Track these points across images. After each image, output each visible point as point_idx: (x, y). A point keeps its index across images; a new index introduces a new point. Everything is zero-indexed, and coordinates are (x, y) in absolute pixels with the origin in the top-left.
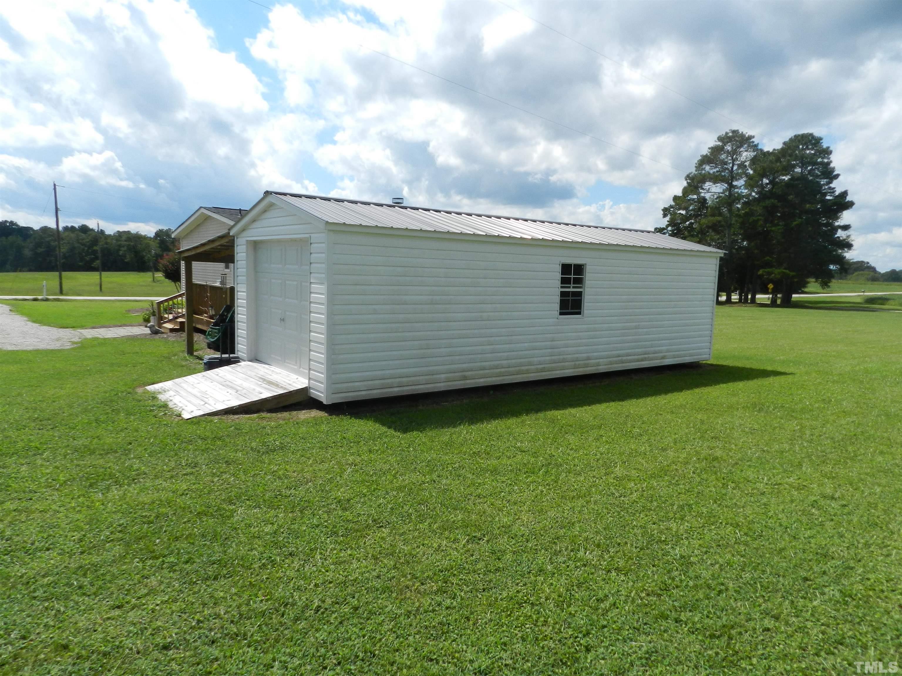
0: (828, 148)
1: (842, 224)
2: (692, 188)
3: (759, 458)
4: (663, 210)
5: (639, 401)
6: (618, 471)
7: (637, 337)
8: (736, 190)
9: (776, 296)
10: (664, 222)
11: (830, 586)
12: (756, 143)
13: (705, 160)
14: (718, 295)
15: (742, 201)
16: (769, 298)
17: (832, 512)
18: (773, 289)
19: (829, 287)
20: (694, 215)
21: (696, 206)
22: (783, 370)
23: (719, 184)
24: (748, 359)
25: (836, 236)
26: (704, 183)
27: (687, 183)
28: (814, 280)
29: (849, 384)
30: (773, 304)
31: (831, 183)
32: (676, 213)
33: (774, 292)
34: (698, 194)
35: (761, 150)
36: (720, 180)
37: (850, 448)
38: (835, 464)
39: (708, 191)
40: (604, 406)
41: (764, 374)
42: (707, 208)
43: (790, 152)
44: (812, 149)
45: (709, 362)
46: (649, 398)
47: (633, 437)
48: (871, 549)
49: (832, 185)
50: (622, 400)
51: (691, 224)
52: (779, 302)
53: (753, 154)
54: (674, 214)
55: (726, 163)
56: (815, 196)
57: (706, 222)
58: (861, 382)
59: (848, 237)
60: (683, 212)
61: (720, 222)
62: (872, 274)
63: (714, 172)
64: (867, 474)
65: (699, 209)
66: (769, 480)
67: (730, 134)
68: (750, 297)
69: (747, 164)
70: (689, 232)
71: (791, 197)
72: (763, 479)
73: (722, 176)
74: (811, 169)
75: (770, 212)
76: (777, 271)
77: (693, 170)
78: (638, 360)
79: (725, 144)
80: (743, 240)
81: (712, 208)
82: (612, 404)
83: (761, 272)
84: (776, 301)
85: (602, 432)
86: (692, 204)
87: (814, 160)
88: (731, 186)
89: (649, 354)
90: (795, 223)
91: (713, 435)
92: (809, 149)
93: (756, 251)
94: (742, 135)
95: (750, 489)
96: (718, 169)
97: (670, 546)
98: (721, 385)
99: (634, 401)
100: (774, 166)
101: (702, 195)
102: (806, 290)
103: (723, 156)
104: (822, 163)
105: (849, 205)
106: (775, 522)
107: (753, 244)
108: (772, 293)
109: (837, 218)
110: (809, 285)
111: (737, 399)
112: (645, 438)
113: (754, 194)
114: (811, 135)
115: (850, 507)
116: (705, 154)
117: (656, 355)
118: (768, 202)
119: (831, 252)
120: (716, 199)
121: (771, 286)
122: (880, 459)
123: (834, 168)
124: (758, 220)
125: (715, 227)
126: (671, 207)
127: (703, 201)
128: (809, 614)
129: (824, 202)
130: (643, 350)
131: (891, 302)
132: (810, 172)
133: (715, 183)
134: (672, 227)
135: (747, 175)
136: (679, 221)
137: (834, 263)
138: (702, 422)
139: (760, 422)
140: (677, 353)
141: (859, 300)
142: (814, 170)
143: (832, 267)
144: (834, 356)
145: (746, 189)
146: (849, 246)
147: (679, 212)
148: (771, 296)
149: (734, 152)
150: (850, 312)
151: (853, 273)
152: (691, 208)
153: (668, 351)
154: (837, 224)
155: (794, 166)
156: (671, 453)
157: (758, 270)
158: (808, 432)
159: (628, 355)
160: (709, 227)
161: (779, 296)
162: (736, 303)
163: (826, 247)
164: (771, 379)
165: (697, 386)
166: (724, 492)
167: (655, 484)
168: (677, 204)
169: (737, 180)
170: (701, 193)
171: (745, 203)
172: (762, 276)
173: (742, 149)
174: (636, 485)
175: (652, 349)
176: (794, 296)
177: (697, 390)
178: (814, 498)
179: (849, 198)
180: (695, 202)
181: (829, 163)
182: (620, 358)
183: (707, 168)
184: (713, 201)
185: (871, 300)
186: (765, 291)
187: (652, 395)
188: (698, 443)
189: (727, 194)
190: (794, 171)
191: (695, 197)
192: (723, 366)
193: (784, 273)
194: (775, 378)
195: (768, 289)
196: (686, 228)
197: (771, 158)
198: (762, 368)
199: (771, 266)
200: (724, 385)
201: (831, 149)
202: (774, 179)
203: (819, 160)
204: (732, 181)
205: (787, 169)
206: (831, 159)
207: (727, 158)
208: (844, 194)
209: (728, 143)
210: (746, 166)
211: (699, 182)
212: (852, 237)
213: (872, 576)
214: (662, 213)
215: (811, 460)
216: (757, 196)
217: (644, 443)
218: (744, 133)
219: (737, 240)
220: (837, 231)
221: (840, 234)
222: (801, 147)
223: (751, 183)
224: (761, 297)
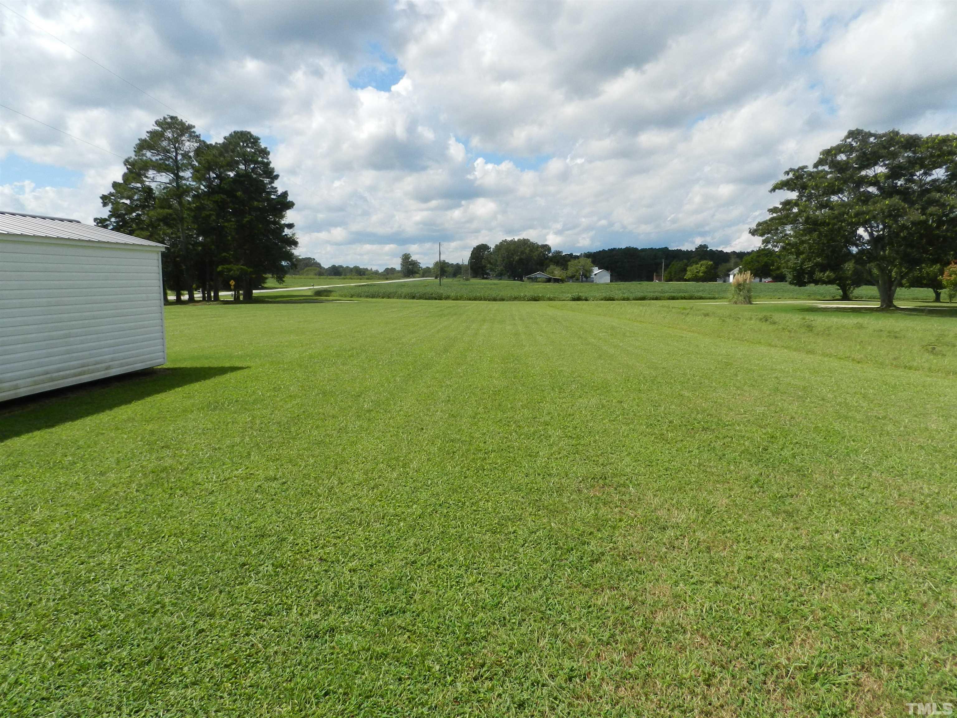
0: (266, 148)
1: (287, 223)
2: (133, 175)
3: (210, 457)
4: (101, 198)
5: (76, 422)
6: (38, 515)
7: (69, 348)
8: (184, 182)
9: (238, 292)
10: (105, 212)
11: (264, 563)
12: (197, 133)
13: (143, 146)
14: (165, 295)
15: (191, 194)
16: (232, 295)
17: (273, 491)
18: (234, 285)
19: (284, 281)
20: (140, 206)
21: (141, 195)
22: (240, 365)
23: (164, 174)
24: (206, 358)
25: (284, 234)
26: (147, 170)
27: (128, 168)
28: (270, 276)
29: (296, 371)
30: (237, 301)
31: (273, 183)
32: (119, 203)
33: (236, 288)
34: (142, 182)
35: (204, 142)
36: (165, 169)
37: (293, 429)
38: (279, 447)
39: (153, 180)
40: (24, 438)
41: (223, 371)
42: (154, 199)
43: (231, 147)
44: (252, 148)
45: (164, 367)
46: (89, 418)
47: (62, 468)
48: (302, 516)
49: (274, 185)
50: (53, 426)
51: (138, 215)
52: (241, 298)
53: (196, 145)
54: (116, 205)
55: (168, 151)
56: (261, 194)
57: (156, 214)
58: (306, 367)
59: (294, 234)
60: (128, 202)
61: (171, 215)
62: (318, 269)
63: (157, 160)
64: (304, 449)
65: (146, 199)
66: (217, 478)
67: (169, 120)
68: (212, 294)
69: (192, 154)
70: (137, 224)
71: (239, 193)
72: (212, 478)
73: (166, 165)
74: (254, 167)
75: (221, 207)
76: (235, 267)
77: (132, 155)
78: (75, 375)
79: (164, 130)
80: (198, 235)
81: (159, 199)
82: (37, 433)
83: (220, 268)
84: (239, 297)
85: (19, 471)
86: (136, 193)
87: (255, 158)
88: (178, 178)
89: (88, 366)
90: (246, 220)
91: (162, 444)
92: (249, 147)
93: (213, 247)
94: (182, 123)
95: (198, 491)
96: (160, 157)
97: (100, 583)
98: (177, 389)
99: (68, 425)
100: (218, 160)
101: (147, 183)
102: (266, 285)
103: (165, 143)
104: (263, 163)
105: (290, 205)
106: (220, 518)
107: (208, 240)
108: (234, 290)
109: (282, 217)
110: (267, 281)
111: (192, 401)
112: (79, 465)
113: (202, 187)
114: (249, 133)
115: (289, 483)
116: (143, 138)
117: (98, 366)
118: (217, 197)
119: (281, 248)
120: (164, 189)
121: (232, 283)
122: (316, 433)
123: (273, 169)
124: (210, 215)
125: (166, 220)
126: (111, 194)
127: (149, 191)
128: (243, 598)
129: (269, 200)
130: (80, 362)
131: (333, 294)
132: (253, 169)
133: (159, 172)
134: (116, 218)
135: (193, 167)
136: (124, 212)
137: (285, 260)
138: (152, 433)
139: (214, 420)
140: (124, 361)
141: (309, 293)
142: (256, 168)
143: (283, 263)
144: (287, 346)
145: (193, 181)
146: (295, 243)
147: (122, 201)
148: (233, 293)
149: (176, 141)
150: (303, 305)
151: (303, 269)
152: (136, 197)
153: (113, 360)
154: (283, 222)
155: (238, 163)
156: (112, 476)
157: (217, 267)
158: (258, 422)
159: (59, 370)
160: (159, 220)
161: (241, 292)
162: (200, 301)
163: (277, 244)
164: (228, 376)
165: (149, 394)
166: (170, 502)
167: (88, 516)
168: (118, 192)
169: (183, 171)
170: (145, 181)
171: (194, 196)
172: (221, 273)
173: (183, 138)
174: (61, 524)
175: (92, 359)
176: (254, 291)
177: (149, 399)
178: (259, 483)
179: (289, 199)
180: (140, 191)
181: (268, 164)
182: (48, 376)
183: (149, 154)
184: (160, 192)
185: (319, 293)
186: (227, 288)
187: (92, 413)
188: (145, 456)
189: (174, 184)
190: (238, 168)
191: (139, 185)
192: (180, 369)
193: (241, 268)
194: (232, 374)
195: (230, 285)
196: (133, 220)
197: (215, 152)
198: (220, 366)
199: (230, 262)
200: (180, 389)
201: (268, 149)
202: (221, 173)
203: (260, 159)
204: (178, 171)
205: (232, 165)
206: (270, 159)
207: (169, 145)
208: (285, 194)
209: (167, 129)
210: (190, 157)
211: (141, 169)
212: (296, 236)
213: (300, 541)
214: (101, 201)
215: (259, 448)
216: (206, 190)
217: (76, 472)
218: (184, 121)
219: (192, 235)
220: (284, 229)
221: (287, 231)
222: (241, 144)
223: (199, 175)
224: (224, 294)
